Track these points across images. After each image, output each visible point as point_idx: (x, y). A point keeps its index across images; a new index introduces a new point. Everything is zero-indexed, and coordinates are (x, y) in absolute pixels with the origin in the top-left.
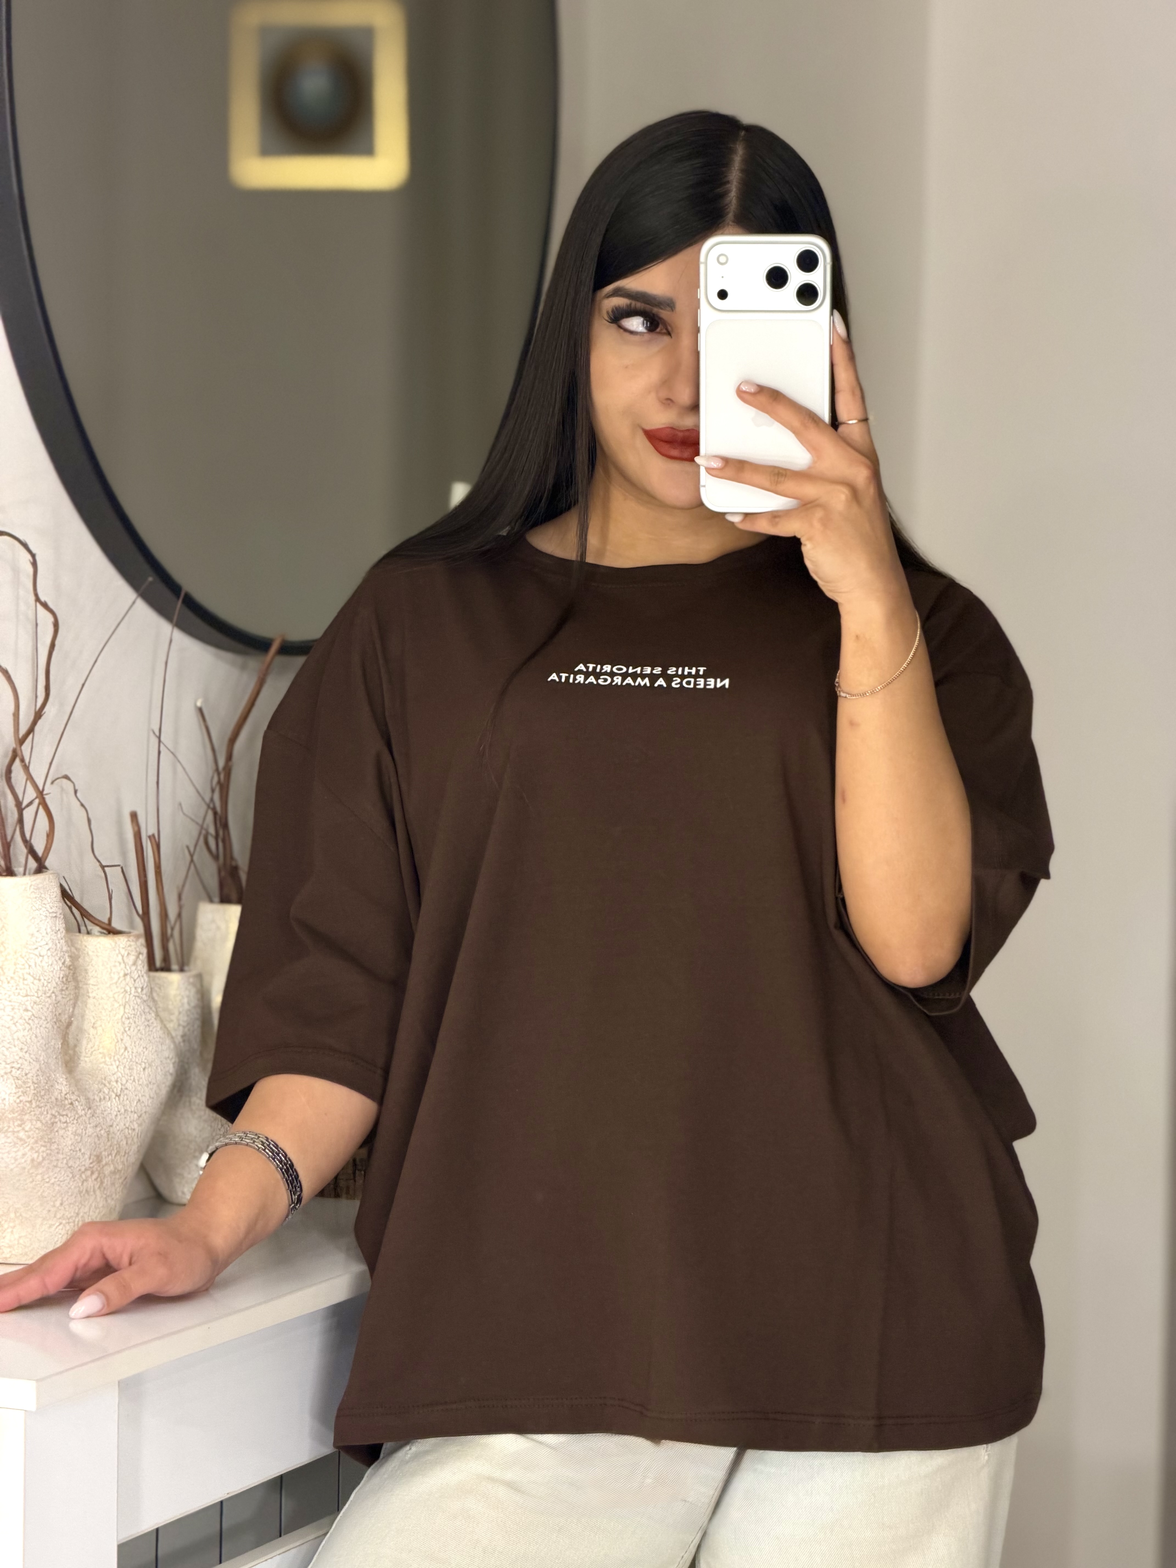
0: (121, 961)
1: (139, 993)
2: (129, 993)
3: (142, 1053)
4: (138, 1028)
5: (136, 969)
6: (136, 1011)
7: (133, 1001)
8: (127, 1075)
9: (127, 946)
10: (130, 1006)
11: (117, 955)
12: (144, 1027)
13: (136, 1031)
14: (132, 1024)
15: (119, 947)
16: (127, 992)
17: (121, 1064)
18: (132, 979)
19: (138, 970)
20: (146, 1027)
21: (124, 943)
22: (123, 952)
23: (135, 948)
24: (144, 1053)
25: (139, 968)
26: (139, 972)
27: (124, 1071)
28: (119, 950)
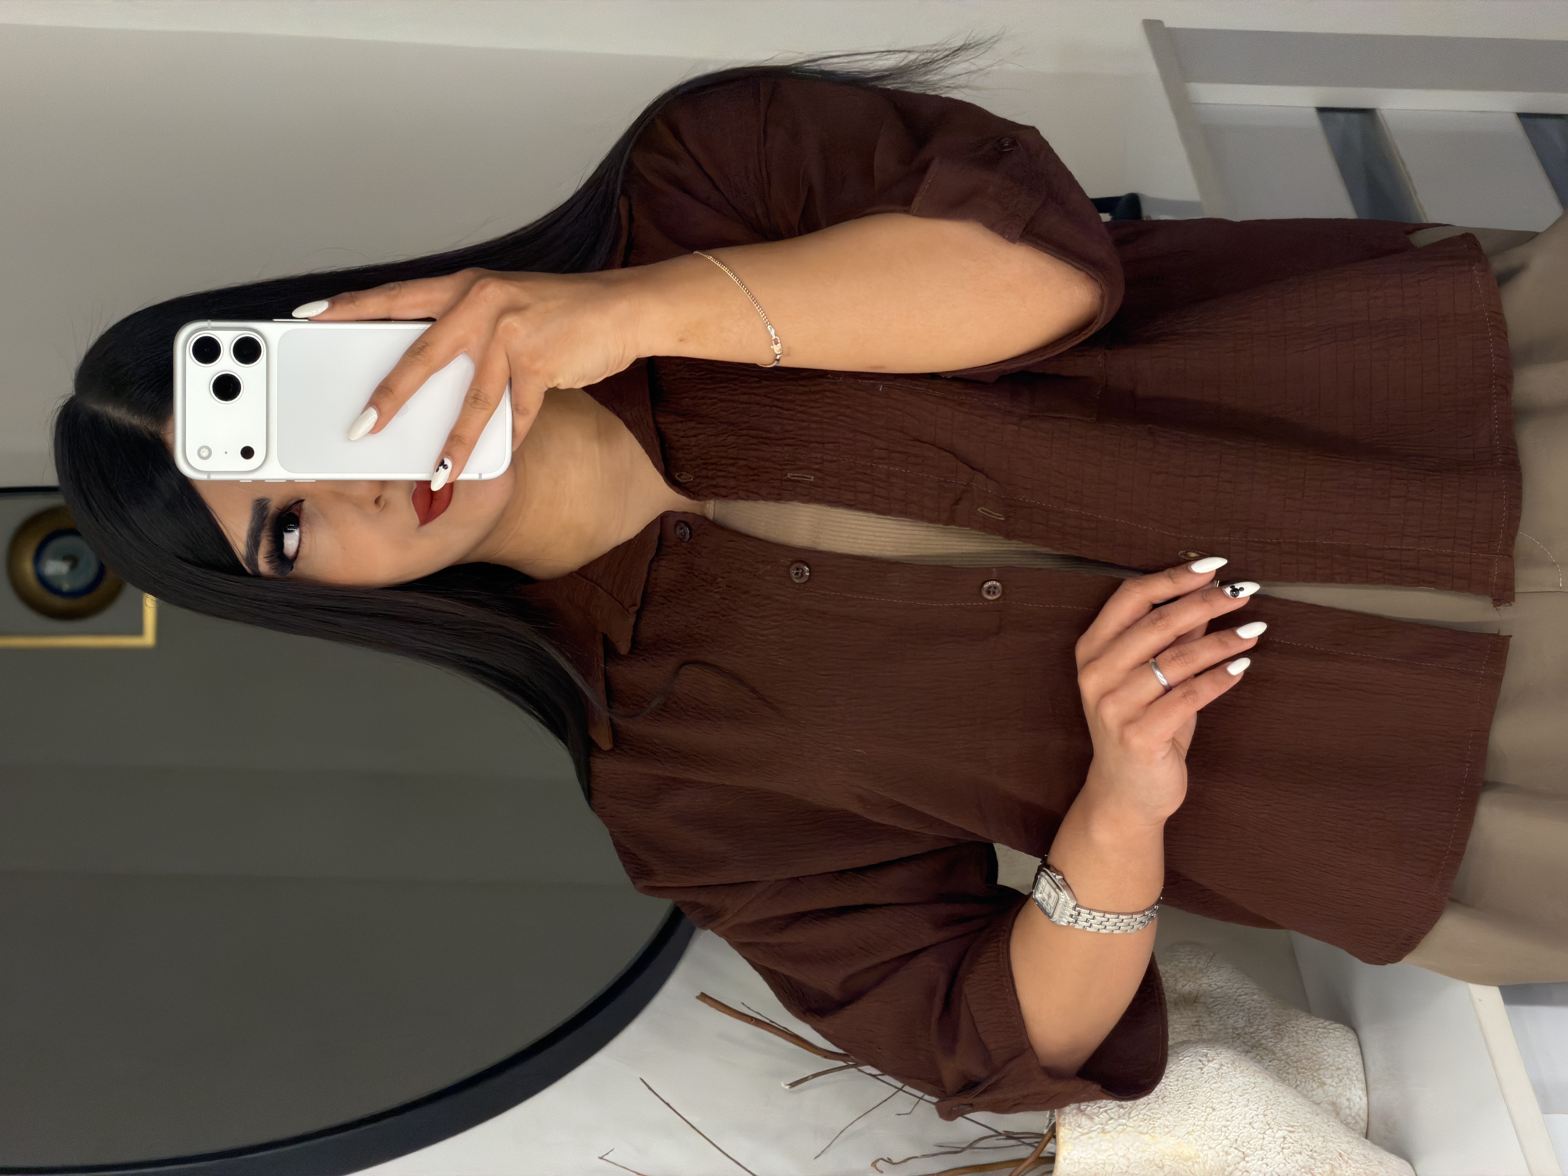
0: (1087, 1135)
1: (1126, 1112)
2: (1125, 1127)
3: (1195, 1110)
4: (1166, 1114)
5: (1098, 1117)
6: (1145, 1117)
7: (1134, 1121)
8: (1220, 1135)
9: (1070, 1128)
10: (1140, 1126)
11: (1081, 1141)
12: (1165, 1104)
13: (1169, 1117)
14: (1161, 1124)
15: (1071, 1138)
16: (1124, 1130)
17: (1206, 1143)
18: (1109, 1122)
19: (1099, 1112)
20: (1165, 1102)
21: (1067, 1131)
22: (1076, 1134)
23: (1073, 1116)
24: (1195, 1108)
25: (1096, 1111)
26: (1101, 1110)
27: (1215, 1140)
28: (1075, 1139)
